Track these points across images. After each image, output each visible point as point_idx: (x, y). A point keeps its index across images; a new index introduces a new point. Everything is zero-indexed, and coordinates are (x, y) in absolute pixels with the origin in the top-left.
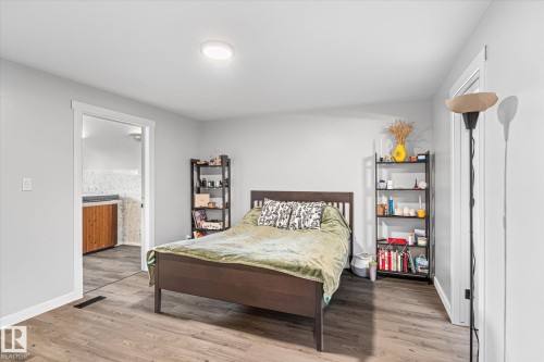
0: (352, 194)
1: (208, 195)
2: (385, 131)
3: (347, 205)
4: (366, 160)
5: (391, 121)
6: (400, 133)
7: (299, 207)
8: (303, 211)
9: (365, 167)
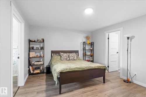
0: (78, 51)
1: (34, 52)
2: (84, 37)
3: (77, 53)
4: (81, 43)
5: (85, 35)
6: (87, 38)
7: (71, 54)
8: (73, 55)
9: (81, 45)
